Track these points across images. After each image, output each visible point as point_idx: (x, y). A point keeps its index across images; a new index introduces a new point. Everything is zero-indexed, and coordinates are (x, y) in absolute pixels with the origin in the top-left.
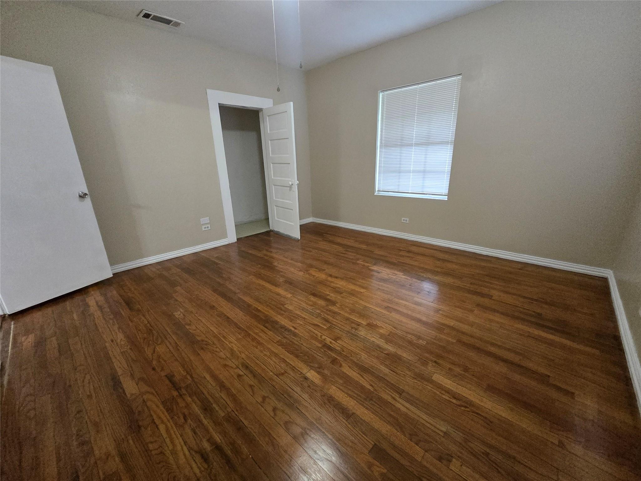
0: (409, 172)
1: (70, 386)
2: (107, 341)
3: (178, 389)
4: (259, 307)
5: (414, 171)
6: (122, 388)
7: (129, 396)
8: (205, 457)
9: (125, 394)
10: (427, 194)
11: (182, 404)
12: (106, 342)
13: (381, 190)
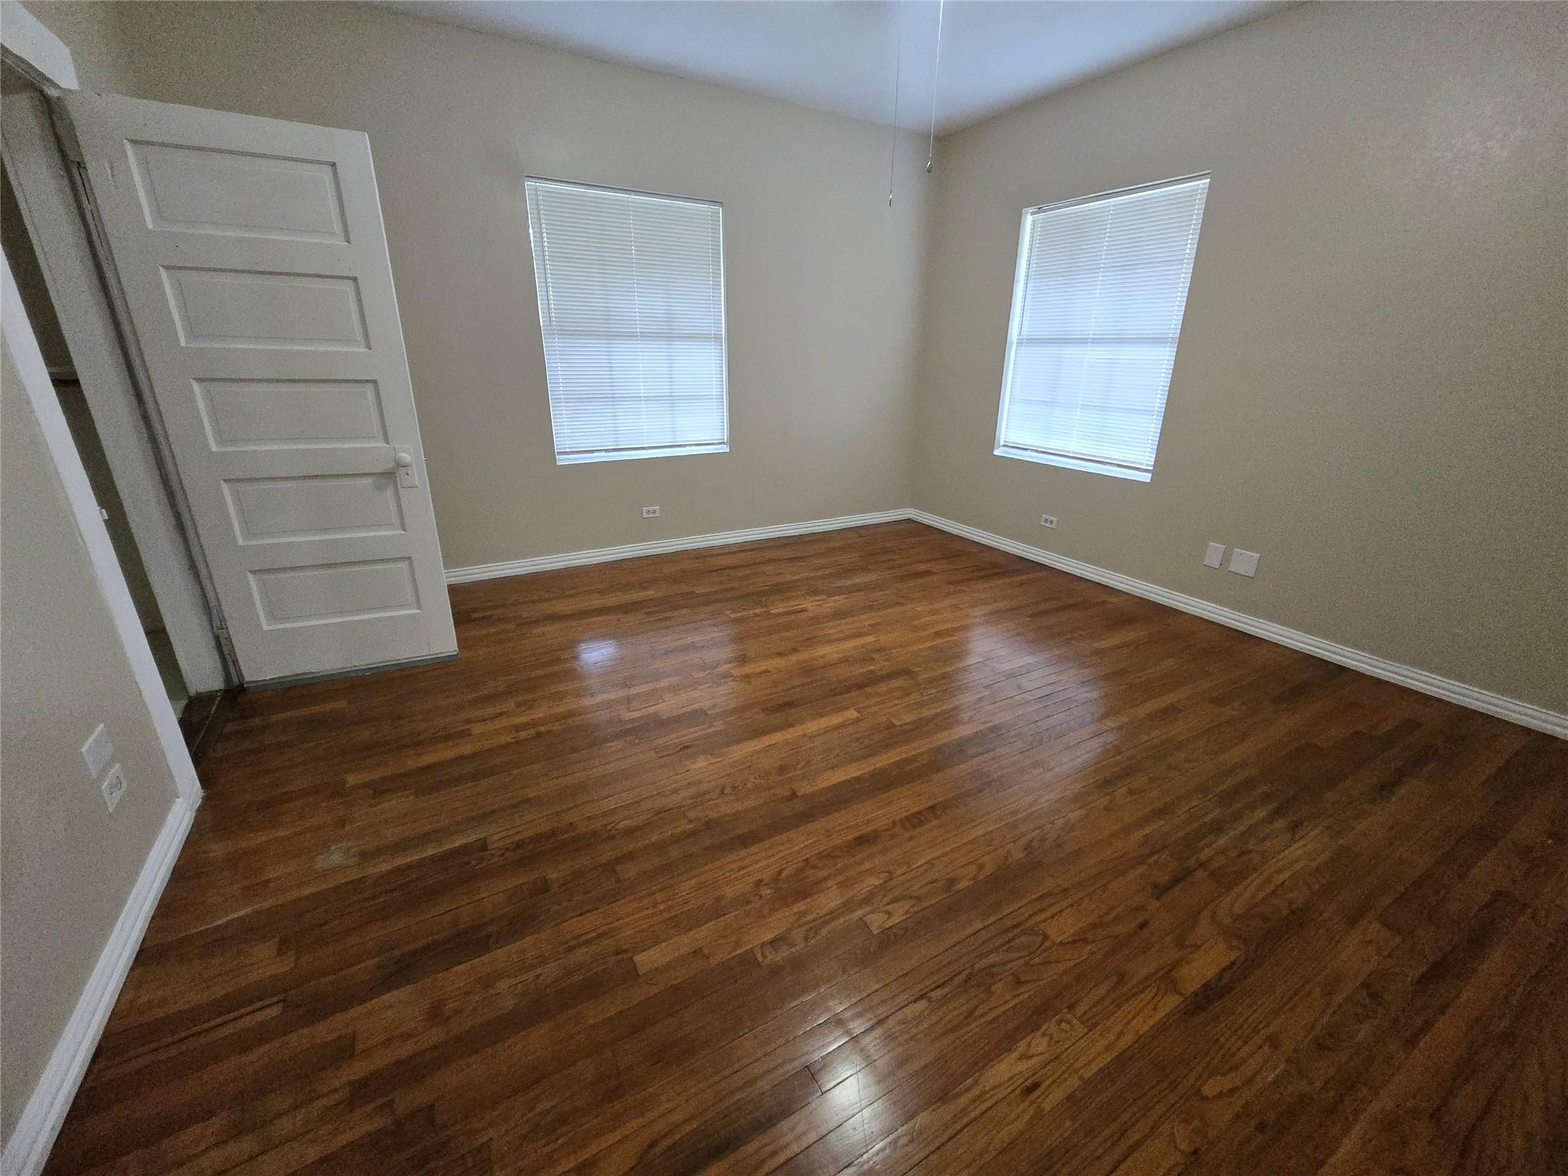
0: (637, 399)
1: (1261, 1127)
2: (1031, 1111)
3: (1188, 873)
4: (874, 764)
5: (648, 399)
6: (1220, 976)
7: (1234, 955)
8: (1296, 826)
9: (1234, 963)
10: (685, 446)
11: (1221, 861)
12: (1038, 1115)
13: (568, 450)
